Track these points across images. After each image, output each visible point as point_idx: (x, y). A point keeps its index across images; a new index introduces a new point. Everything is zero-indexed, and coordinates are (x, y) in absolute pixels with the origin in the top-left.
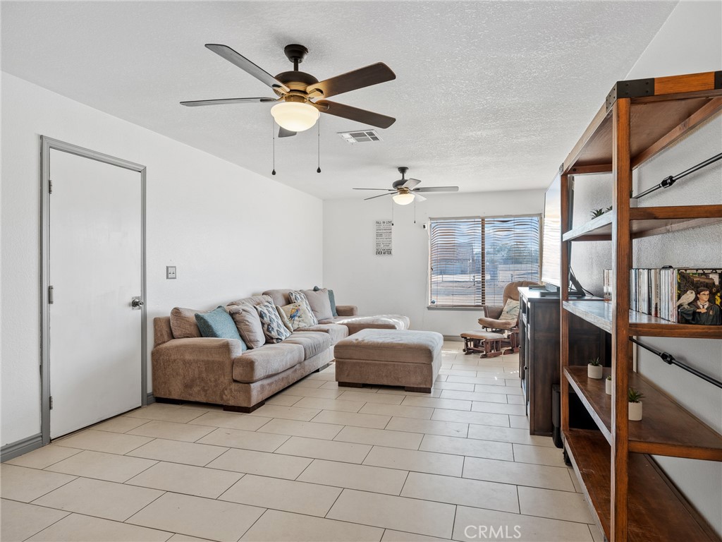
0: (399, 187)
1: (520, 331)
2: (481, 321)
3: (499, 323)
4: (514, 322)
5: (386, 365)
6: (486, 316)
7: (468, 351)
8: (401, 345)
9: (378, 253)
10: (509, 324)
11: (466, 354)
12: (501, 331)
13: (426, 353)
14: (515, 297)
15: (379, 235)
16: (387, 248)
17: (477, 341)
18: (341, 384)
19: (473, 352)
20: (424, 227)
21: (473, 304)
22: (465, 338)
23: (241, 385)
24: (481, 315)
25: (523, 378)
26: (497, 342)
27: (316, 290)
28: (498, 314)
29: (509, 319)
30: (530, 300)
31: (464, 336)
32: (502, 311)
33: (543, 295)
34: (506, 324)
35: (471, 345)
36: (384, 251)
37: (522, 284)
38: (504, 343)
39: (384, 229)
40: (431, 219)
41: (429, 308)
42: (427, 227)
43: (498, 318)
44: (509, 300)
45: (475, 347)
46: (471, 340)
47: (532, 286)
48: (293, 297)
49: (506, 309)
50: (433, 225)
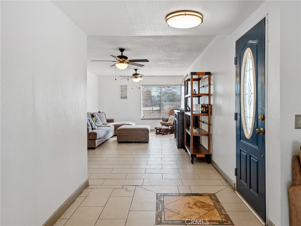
0: (135, 76)
1: (175, 126)
2: (161, 123)
3: (168, 123)
4: (172, 123)
5: (134, 135)
6: (163, 121)
7: (157, 133)
8: (139, 128)
9: (122, 98)
10: (171, 123)
11: (157, 134)
12: (168, 126)
13: (146, 131)
14: (173, 114)
15: (122, 91)
16: (125, 96)
17: (160, 129)
18: (119, 142)
19: (159, 134)
20: (140, 88)
21: (158, 117)
22: (156, 129)
23: (92, 141)
24: (161, 121)
25: (176, 138)
26: (167, 130)
27: (99, 112)
28: (167, 120)
29: (171, 121)
30: (177, 112)
31: (156, 128)
32: (168, 119)
33: (181, 111)
34: (170, 123)
35: (158, 131)
36: (124, 97)
37: (175, 109)
38: (170, 130)
39: (124, 89)
40: (142, 85)
41: (142, 119)
42: (141, 88)
43: (167, 122)
44: (171, 115)
45: (160, 132)
46: (158, 129)
47: (178, 110)
48: (94, 115)
49: (170, 118)
50: (143, 88)
